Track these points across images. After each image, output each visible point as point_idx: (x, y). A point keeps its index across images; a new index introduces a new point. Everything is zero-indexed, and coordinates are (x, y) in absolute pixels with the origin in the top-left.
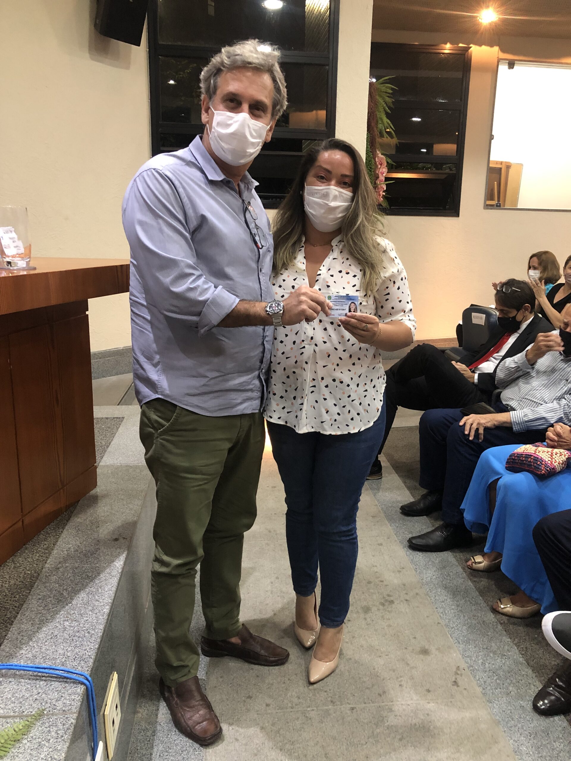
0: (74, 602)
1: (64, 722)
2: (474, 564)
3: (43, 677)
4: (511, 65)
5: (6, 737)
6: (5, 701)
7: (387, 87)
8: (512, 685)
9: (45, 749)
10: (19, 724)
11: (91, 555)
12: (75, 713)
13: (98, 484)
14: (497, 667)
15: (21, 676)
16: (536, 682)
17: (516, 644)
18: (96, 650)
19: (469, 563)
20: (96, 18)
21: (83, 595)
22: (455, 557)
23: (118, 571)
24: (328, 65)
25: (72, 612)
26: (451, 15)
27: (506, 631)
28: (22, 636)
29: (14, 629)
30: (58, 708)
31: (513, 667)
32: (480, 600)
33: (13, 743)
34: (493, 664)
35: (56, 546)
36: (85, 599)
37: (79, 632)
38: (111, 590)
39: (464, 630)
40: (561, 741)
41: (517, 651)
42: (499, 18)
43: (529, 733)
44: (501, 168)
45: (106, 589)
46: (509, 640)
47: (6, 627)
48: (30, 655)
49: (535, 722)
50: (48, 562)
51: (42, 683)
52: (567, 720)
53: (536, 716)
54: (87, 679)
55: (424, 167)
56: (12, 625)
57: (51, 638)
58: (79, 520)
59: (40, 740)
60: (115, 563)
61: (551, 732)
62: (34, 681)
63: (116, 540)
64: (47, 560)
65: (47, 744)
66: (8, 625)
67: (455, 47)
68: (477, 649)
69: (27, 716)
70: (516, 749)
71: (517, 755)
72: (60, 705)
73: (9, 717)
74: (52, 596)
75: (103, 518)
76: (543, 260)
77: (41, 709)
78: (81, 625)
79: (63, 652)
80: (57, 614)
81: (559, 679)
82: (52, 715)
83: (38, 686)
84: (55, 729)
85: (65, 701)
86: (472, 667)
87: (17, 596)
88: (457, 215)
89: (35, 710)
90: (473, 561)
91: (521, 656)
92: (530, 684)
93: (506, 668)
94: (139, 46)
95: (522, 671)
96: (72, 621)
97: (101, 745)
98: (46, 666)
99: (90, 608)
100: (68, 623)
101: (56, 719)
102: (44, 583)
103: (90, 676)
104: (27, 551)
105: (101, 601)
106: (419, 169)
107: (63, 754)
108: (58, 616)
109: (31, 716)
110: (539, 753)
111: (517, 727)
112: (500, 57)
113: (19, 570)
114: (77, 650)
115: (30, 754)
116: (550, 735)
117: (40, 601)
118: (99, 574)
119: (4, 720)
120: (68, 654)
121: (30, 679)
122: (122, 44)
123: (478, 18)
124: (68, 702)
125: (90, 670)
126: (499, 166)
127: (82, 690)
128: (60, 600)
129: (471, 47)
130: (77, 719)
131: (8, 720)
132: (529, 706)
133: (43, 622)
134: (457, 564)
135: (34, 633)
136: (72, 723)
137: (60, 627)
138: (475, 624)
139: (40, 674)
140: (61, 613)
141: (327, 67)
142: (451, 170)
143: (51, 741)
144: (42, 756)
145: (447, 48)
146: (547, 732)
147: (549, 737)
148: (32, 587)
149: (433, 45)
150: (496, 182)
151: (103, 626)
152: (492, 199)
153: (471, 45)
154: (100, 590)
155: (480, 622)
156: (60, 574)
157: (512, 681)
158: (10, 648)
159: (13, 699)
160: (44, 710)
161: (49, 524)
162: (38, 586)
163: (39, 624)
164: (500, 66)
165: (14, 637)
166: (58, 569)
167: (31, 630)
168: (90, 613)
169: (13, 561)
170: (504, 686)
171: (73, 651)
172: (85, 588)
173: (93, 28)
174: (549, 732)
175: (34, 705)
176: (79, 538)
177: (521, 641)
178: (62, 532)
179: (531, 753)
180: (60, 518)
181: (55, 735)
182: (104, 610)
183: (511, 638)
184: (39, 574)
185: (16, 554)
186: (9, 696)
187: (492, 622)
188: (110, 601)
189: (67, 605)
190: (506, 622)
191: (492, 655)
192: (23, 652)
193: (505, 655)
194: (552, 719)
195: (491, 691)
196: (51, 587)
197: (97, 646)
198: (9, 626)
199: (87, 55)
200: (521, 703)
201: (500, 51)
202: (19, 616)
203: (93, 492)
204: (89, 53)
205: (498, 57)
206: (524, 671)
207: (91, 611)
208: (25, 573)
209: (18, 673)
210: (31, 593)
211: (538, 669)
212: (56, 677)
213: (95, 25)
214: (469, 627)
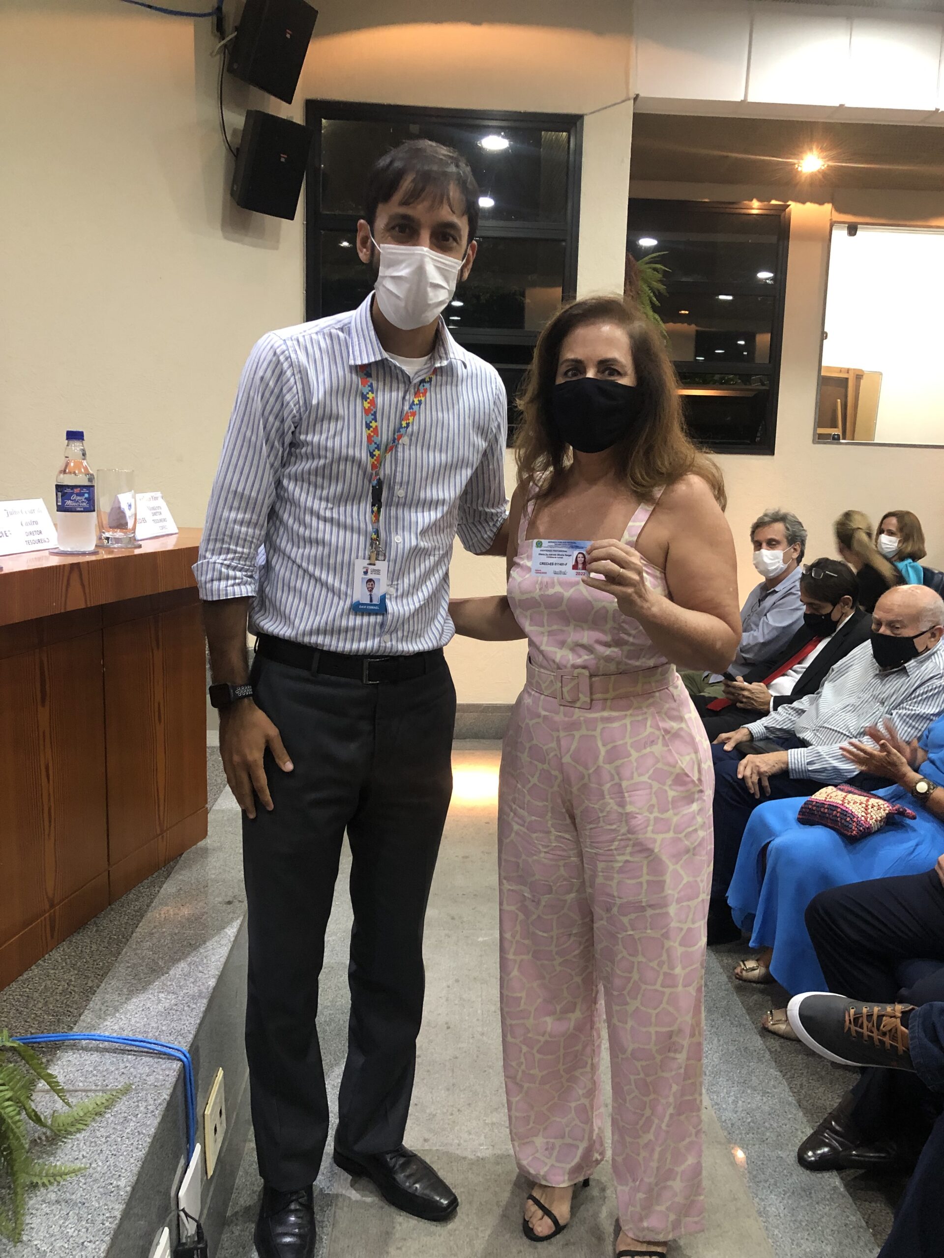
0: (171, 972)
1: (156, 1097)
2: (744, 972)
3: (131, 1051)
4: (852, 230)
5: (86, 1111)
6: (85, 1073)
7: (655, 269)
8: (771, 1130)
9: (132, 1124)
10: (101, 1098)
11: (196, 920)
12: (169, 1089)
13: (209, 833)
14: (754, 1106)
15: (106, 1050)
16: (805, 1128)
17: (787, 1079)
18: (197, 1026)
19: (738, 970)
20: (234, 181)
21: (182, 965)
22: (720, 962)
23: (229, 940)
24: (564, 240)
25: (169, 983)
26: (755, 162)
27: (776, 1062)
28: (107, 1006)
29: (96, 1000)
30: (149, 1083)
31: (778, 1107)
32: (747, 1020)
33: (94, 1116)
34: (749, 1103)
35: (150, 908)
36: (186, 970)
37: (176, 1005)
38: (220, 961)
39: (716, 1058)
40: (827, 1203)
41: (787, 1089)
42: (828, 166)
43: (784, 1190)
44: (847, 379)
45: (213, 960)
46: (778, 1073)
47: (88, 997)
48: (116, 1027)
49: (795, 1177)
50: (141, 924)
51: (130, 1057)
52: (842, 1178)
53: (801, 1170)
54: (185, 1056)
55: (723, 378)
56: (94, 994)
57: (143, 1010)
58: (181, 877)
59: (126, 1115)
60: (226, 930)
61: (815, 1191)
62: (121, 1055)
63: (229, 903)
64: (138, 924)
65: (134, 1119)
66: (89, 994)
67: (764, 205)
68: (730, 1082)
69: (111, 1090)
70: (762, 1209)
71: (761, 1216)
72: (151, 1080)
73: (90, 1091)
74: (144, 964)
75: (213, 876)
76: (906, 524)
77: (127, 1082)
78: (180, 998)
79: (156, 1025)
80: (150, 984)
81: (835, 1122)
82: (142, 1089)
83: (125, 1060)
84: (144, 1104)
85: (157, 1076)
86: (718, 1104)
87: (101, 963)
88: (772, 453)
89: (123, 1084)
90: (743, 966)
91: (791, 1094)
92: (797, 1130)
93: (766, 1108)
94: (292, 219)
95: (788, 1113)
96: (169, 993)
97: (198, 1147)
98: (134, 1038)
99: (192, 980)
100: (163, 995)
101: (147, 1094)
102: (135, 950)
103: (189, 1052)
104: (112, 913)
105: (205, 972)
106: (715, 382)
107: (153, 1129)
108: (151, 986)
109: (116, 1090)
110: (793, 1215)
111: (768, 1183)
112: (834, 219)
113: (102, 934)
114: (174, 1024)
115: (114, 1128)
116: (813, 1195)
117: (130, 969)
118: (205, 942)
119: (84, 1094)
120: (163, 1028)
121: (115, 1053)
122: (268, 218)
123: (796, 166)
124: (161, 1077)
125: (189, 1045)
126: (845, 376)
127: (179, 1065)
128: (154, 970)
129: (789, 205)
130: (172, 1095)
131: (89, 1094)
132: (790, 1155)
133: (132, 992)
134: (722, 970)
135: (122, 1004)
136: (165, 1099)
137: (153, 999)
138: (733, 1051)
139: (128, 1048)
140: (155, 984)
141: (564, 244)
142: (763, 384)
143: (139, 1116)
144: (128, 1131)
145: (755, 207)
146: (807, 1191)
147: (811, 1197)
148: (119, 953)
149: (733, 203)
150: (839, 400)
151: (207, 1000)
152: (834, 426)
153: (789, 203)
154: (205, 961)
155: (740, 1049)
156: (155, 940)
157: (771, 1125)
158: (91, 1019)
159: (95, 1072)
160: (132, 1084)
161: (142, 882)
162: (126, 953)
163: (128, 995)
164: (834, 232)
165: (97, 1007)
166: (153, 934)
167: (118, 1001)
168: (192, 985)
169: (95, 923)
170: (760, 1131)
171: (169, 1025)
172: (186, 957)
173: (229, 196)
174: (813, 1192)
175: (122, 1079)
176: (181, 899)
177: (796, 1075)
178: (159, 891)
179: (782, 1215)
180: (156, 874)
181: (145, 1111)
182: (210, 983)
183: (781, 1072)
184: (128, 940)
185: (98, 916)
186: (91, 1069)
187: (757, 1049)
188: (217, 973)
189: (163, 975)
190: (779, 1050)
191: (749, 1091)
192: (108, 1023)
193: (768, 1092)
194: (819, 1175)
195: (740, 1136)
196: (144, 954)
197: (198, 1021)
198: (91, 996)
199: (219, 233)
200: (779, 1153)
201: (833, 211)
202: (103, 985)
203: (201, 844)
204: (222, 230)
205: (831, 220)
206: (791, 1113)
207: (193, 983)
208: (110, 938)
209: (101, 1046)
210: (118, 960)
211: (809, 1112)
212: (147, 1052)
213: (232, 194)
214: (723, 1055)
